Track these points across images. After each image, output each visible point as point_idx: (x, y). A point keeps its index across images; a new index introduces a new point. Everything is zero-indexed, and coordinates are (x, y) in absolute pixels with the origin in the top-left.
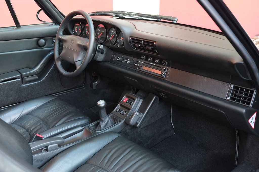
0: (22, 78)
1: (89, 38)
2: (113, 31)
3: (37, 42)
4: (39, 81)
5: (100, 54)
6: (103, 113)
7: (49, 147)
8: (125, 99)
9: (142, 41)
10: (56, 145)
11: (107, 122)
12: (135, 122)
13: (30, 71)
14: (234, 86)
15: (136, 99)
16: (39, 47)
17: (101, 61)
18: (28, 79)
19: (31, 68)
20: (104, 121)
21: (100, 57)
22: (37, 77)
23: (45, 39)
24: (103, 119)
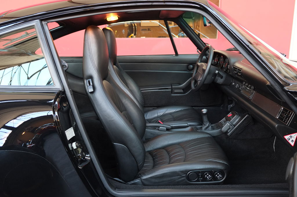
0: (172, 89)
1: (207, 63)
2: (222, 59)
3: (187, 66)
4: (184, 94)
5: (219, 78)
6: (205, 119)
7: (160, 128)
8: (229, 115)
9: (237, 68)
10: (165, 128)
11: (207, 126)
12: (226, 130)
13: (179, 86)
14: (284, 109)
15: (235, 115)
16: (188, 71)
17: (220, 83)
18: (176, 91)
19: (180, 84)
20: (205, 125)
21: (220, 81)
22: (182, 91)
23: (193, 65)
24: (205, 123)
